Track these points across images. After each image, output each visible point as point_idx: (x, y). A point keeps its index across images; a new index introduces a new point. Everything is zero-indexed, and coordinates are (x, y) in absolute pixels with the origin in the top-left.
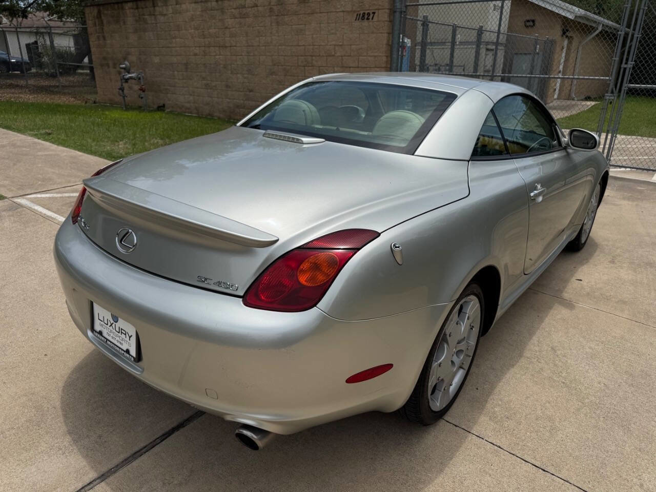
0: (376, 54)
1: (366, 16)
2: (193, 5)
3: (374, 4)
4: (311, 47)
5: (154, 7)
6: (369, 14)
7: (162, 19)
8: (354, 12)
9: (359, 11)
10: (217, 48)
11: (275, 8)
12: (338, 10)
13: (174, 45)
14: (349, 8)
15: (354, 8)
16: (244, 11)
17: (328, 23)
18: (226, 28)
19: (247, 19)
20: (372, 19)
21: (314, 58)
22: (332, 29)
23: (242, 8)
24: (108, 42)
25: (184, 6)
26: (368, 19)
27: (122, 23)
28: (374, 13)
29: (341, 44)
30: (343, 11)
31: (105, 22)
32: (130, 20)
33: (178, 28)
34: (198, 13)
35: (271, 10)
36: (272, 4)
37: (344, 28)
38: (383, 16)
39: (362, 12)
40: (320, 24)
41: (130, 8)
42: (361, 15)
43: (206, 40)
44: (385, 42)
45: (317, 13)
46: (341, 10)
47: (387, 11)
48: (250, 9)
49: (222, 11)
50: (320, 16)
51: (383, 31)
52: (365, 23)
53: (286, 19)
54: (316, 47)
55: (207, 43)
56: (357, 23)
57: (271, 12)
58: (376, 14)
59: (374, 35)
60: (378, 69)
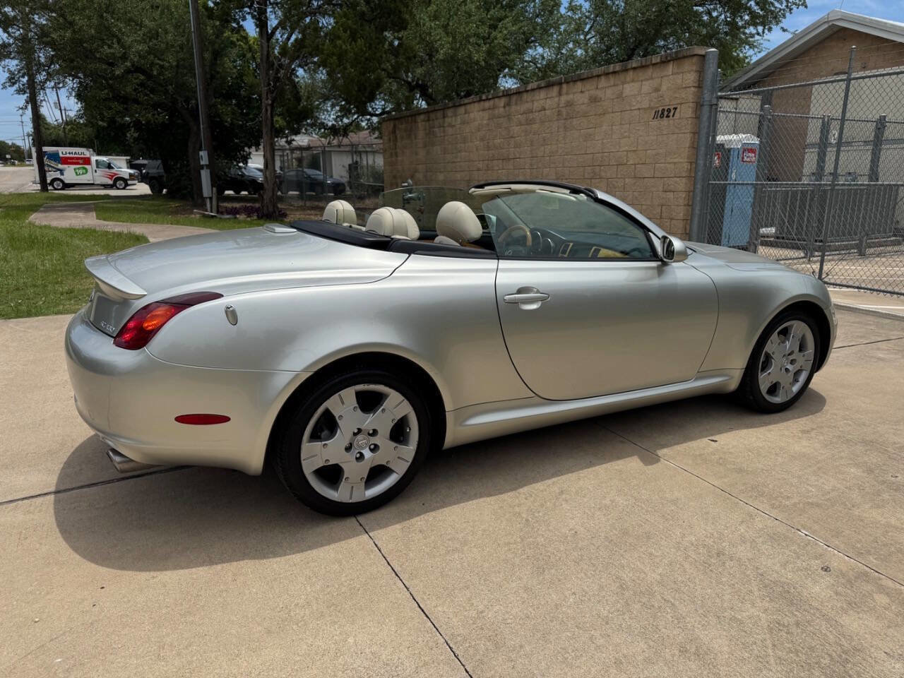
0: (676, 160)
1: (666, 113)
2: (481, 113)
3: (677, 97)
4: (600, 155)
5: (444, 117)
6: (669, 111)
7: (450, 131)
8: (652, 108)
9: (657, 107)
10: (501, 161)
11: (563, 110)
12: (633, 108)
13: (459, 160)
14: (645, 104)
15: (652, 104)
16: (531, 116)
17: (621, 124)
18: (512, 137)
19: (534, 126)
20: (673, 116)
21: (602, 168)
22: (625, 132)
23: (529, 113)
24: (399, 158)
25: (472, 115)
26: (668, 116)
27: (413, 136)
28: (675, 109)
29: (635, 149)
30: (639, 109)
31: (398, 136)
32: (421, 134)
33: (465, 140)
34: (485, 122)
35: (559, 113)
36: (561, 106)
37: (639, 130)
38: (687, 111)
39: (661, 109)
40: (612, 126)
41: (424, 121)
42: (660, 112)
43: (490, 152)
44: (688, 145)
45: (609, 113)
46: (636, 107)
47: (691, 105)
48: (537, 114)
49: (509, 117)
50: (612, 117)
51: (686, 131)
52: (665, 121)
53: (575, 122)
54: (606, 154)
55: (491, 155)
56: (655, 123)
57: (558, 115)
58: (678, 110)
59: (675, 136)
60: (678, 179)
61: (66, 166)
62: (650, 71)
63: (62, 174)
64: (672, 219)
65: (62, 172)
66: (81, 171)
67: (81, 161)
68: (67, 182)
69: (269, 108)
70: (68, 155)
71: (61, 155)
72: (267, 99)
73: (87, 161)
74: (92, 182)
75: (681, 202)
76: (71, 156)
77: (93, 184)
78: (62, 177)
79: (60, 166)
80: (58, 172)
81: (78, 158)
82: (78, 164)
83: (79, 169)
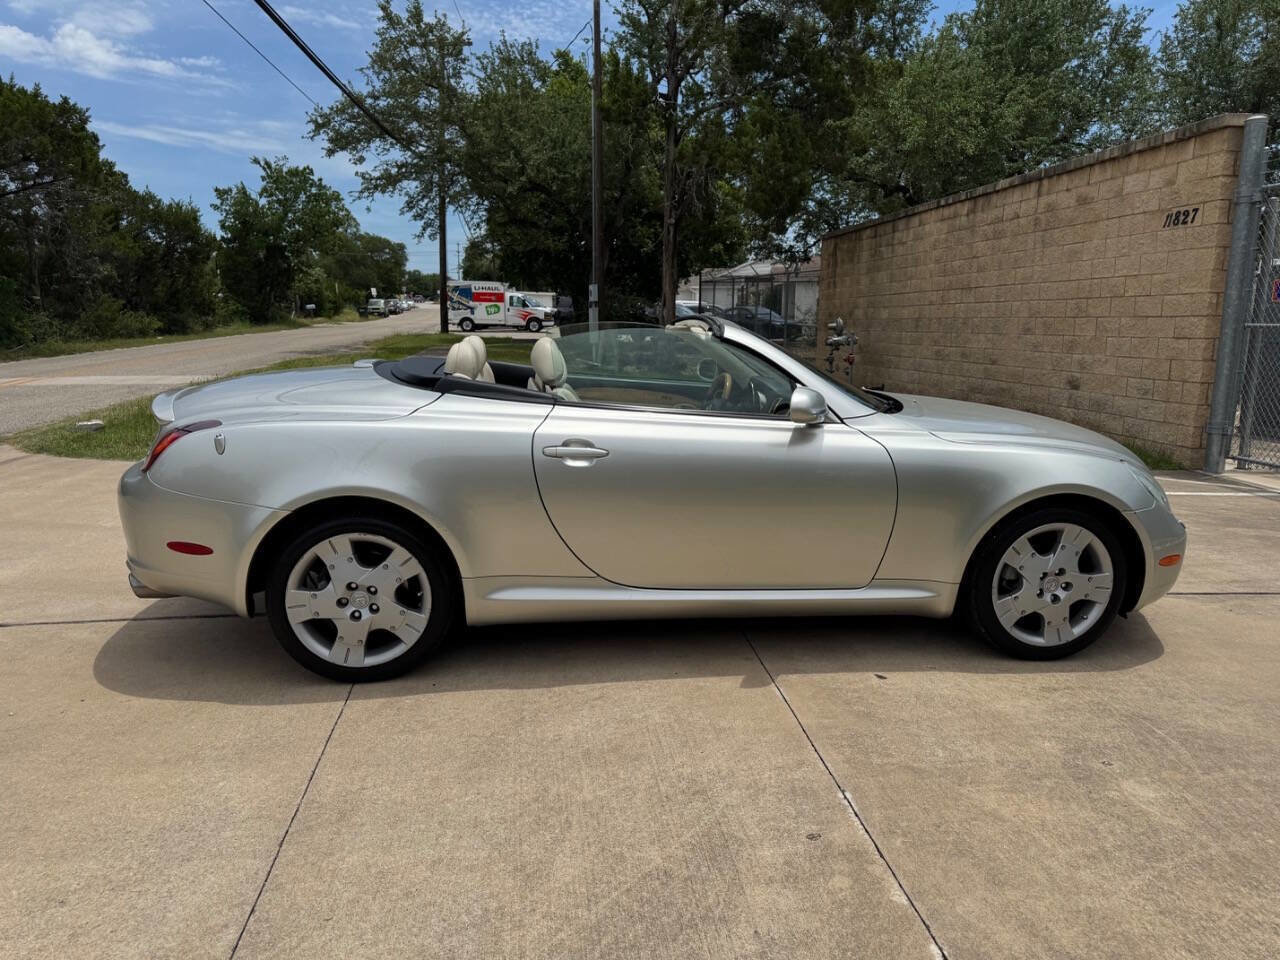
0: (1194, 290)
1: (1182, 218)
2: (939, 224)
3: (1198, 193)
4: (1089, 282)
5: (894, 232)
6: (1186, 214)
7: (900, 250)
8: (1163, 211)
9: (1170, 209)
10: (959, 292)
11: (1042, 217)
12: (1136, 212)
13: (908, 290)
14: (1153, 206)
15: (1163, 206)
16: (1000, 226)
17: (1119, 236)
18: (974, 257)
19: (1003, 241)
20: (1192, 222)
21: (1090, 301)
22: (1124, 248)
23: (997, 223)
24: (838, 290)
25: (927, 227)
26: (1185, 223)
27: (856, 260)
28: (1196, 210)
29: (1136, 273)
30: (1145, 212)
31: (839, 260)
32: (865, 255)
33: (917, 263)
34: (943, 236)
35: (1037, 222)
36: (1039, 211)
37: (1143, 244)
38: (1211, 214)
39: (1175, 211)
40: (1106, 239)
41: (868, 238)
42: (1174, 217)
43: (947, 278)
44: (1211, 266)
45: (1103, 220)
46: (1141, 210)
47: (1218, 203)
48: (1008, 224)
49: (972, 228)
50: (1107, 226)
51: (1210, 245)
52: (1180, 230)
53: (1057, 234)
54: (1096, 281)
55: (948, 283)
56: (1167, 233)
57: (1035, 225)
58: (1200, 213)
59: (1194, 252)
60: (1196, 320)
61: (477, 303)
62: (1161, 156)
63: (473, 313)
64: (1184, 381)
65: (472, 310)
66: (493, 310)
67: (493, 298)
68: (476, 322)
69: (672, 229)
70: (481, 291)
71: (473, 290)
72: (670, 217)
73: (500, 298)
74: (503, 323)
75: (1199, 354)
76: (484, 291)
77: (504, 326)
78: (472, 317)
79: (472, 304)
80: (469, 310)
81: (491, 294)
82: (490, 301)
83: (491, 306)
